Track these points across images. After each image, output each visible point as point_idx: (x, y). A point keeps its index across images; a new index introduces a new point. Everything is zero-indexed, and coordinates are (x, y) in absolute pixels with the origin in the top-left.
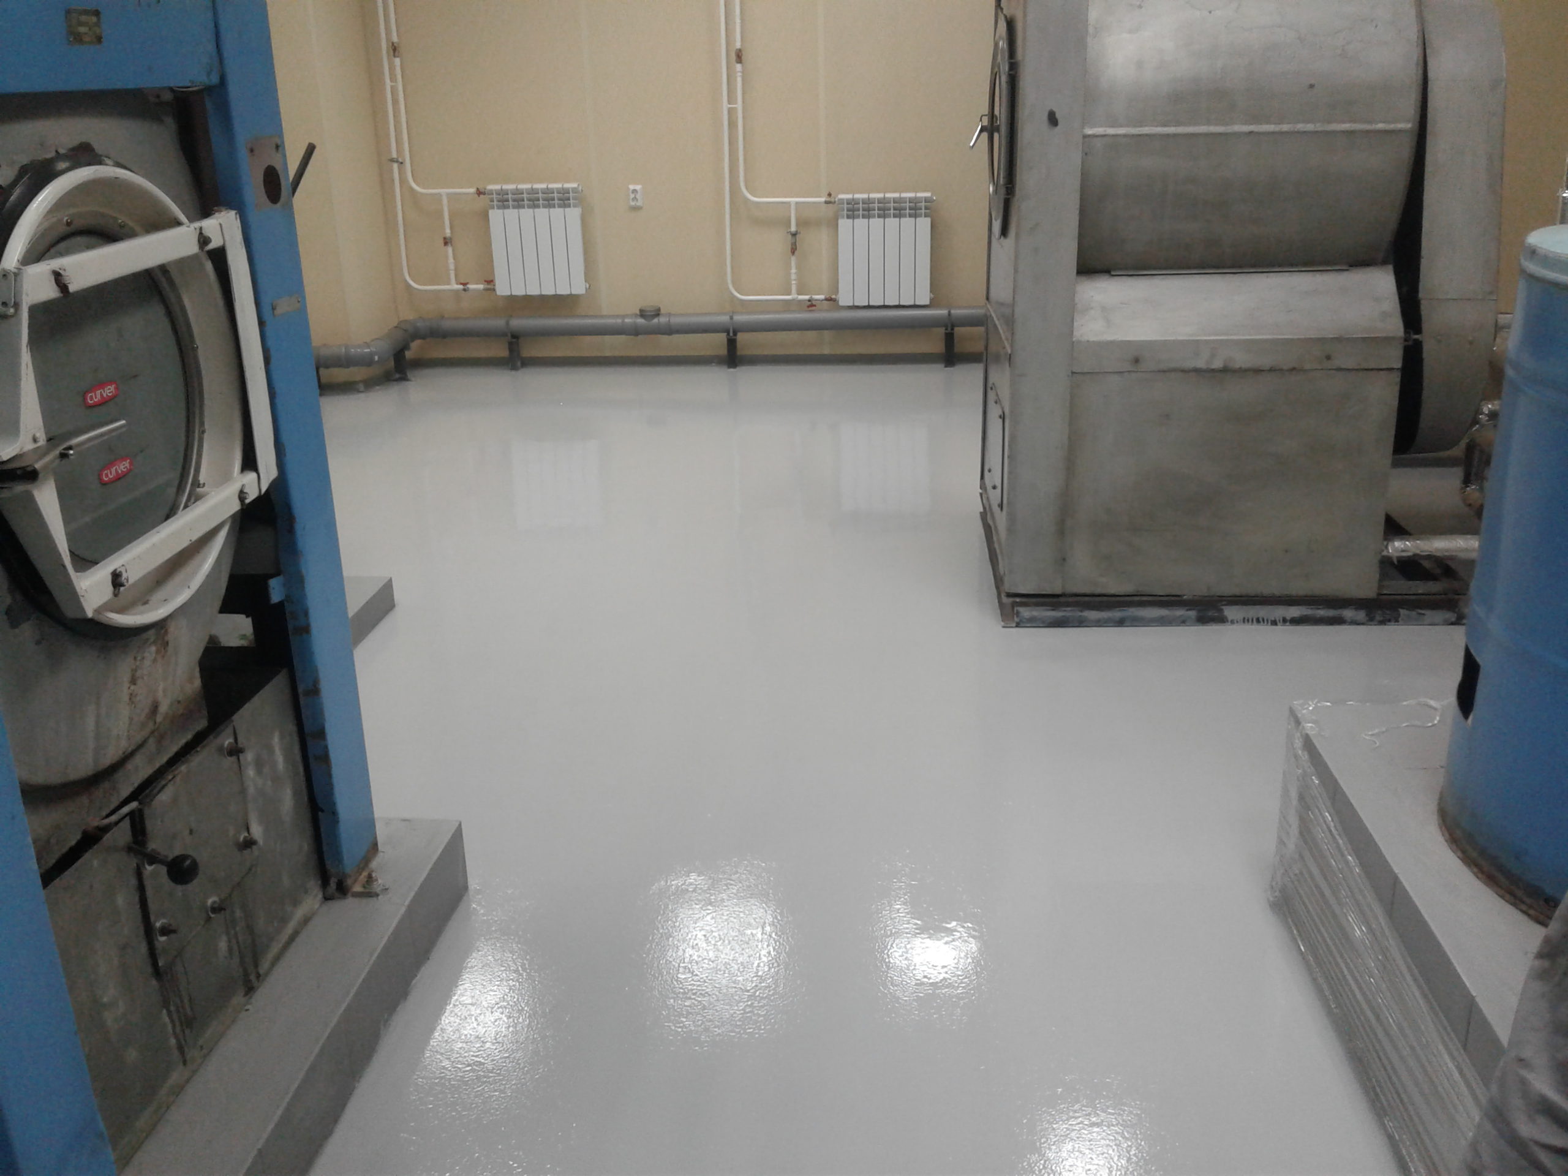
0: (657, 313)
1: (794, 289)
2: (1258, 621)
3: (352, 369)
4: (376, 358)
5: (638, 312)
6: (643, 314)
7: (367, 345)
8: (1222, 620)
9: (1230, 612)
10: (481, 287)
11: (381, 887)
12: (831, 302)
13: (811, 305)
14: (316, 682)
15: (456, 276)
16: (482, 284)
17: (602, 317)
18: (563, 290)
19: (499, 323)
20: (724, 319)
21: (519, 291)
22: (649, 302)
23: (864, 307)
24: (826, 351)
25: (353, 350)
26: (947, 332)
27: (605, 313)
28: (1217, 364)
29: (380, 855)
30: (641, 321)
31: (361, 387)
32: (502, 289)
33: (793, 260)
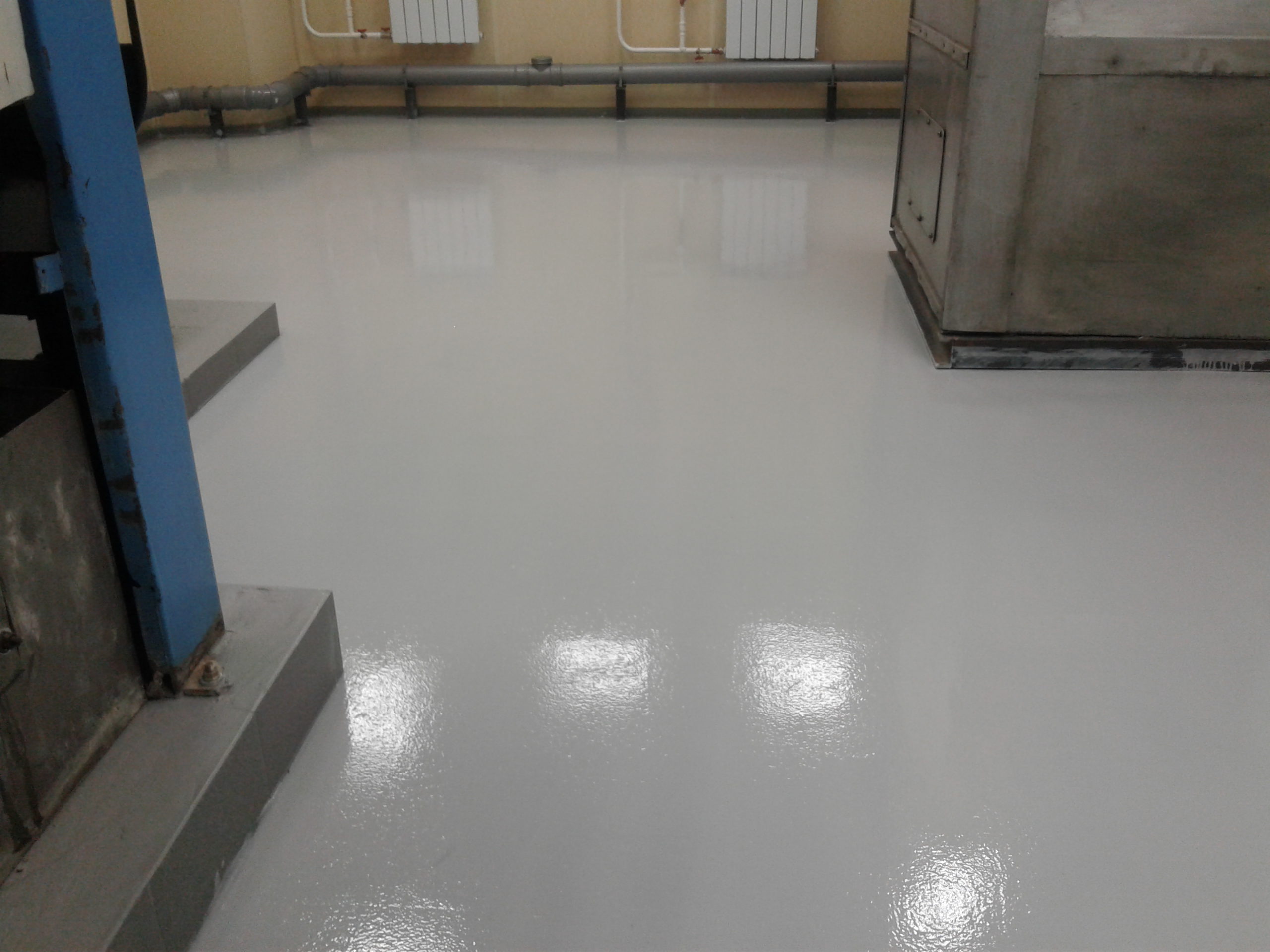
0: (548, 63)
1: (682, 40)
2: (1218, 366)
3: (253, 111)
4: (277, 100)
5: (530, 62)
6: (535, 64)
7: (267, 87)
8: (1179, 364)
9: (1190, 356)
10: (378, 34)
11: (223, 684)
12: (718, 55)
13: (699, 56)
14: (116, 410)
15: (354, 22)
16: (380, 31)
17: (496, 66)
18: (458, 39)
19: (395, 71)
20: (614, 70)
21: (415, 39)
22: (541, 53)
23: (750, 60)
24: (712, 104)
25: (253, 92)
26: (830, 86)
27: (498, 62)
28: (1206, 68)
29: (227, 635)
30: (533, 71)
31: (263, 129)
32: (399, 37)
33: (682, 11)
